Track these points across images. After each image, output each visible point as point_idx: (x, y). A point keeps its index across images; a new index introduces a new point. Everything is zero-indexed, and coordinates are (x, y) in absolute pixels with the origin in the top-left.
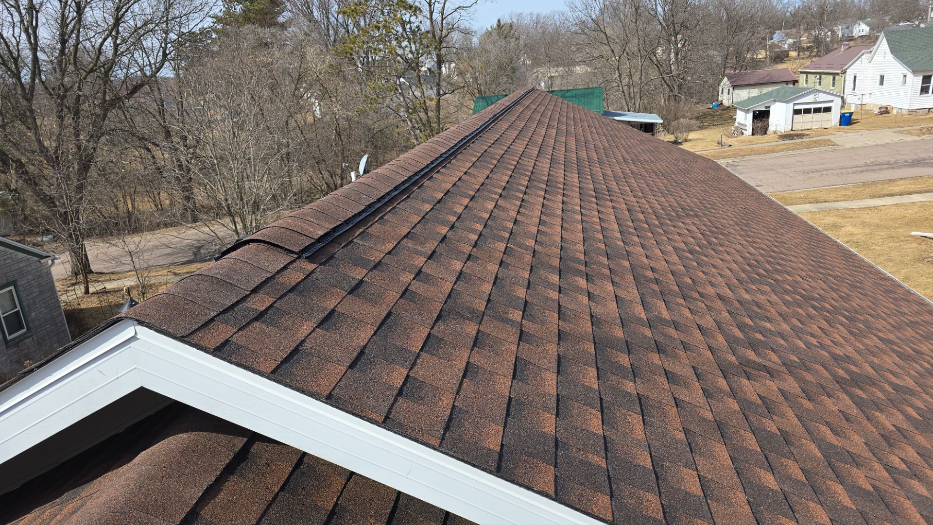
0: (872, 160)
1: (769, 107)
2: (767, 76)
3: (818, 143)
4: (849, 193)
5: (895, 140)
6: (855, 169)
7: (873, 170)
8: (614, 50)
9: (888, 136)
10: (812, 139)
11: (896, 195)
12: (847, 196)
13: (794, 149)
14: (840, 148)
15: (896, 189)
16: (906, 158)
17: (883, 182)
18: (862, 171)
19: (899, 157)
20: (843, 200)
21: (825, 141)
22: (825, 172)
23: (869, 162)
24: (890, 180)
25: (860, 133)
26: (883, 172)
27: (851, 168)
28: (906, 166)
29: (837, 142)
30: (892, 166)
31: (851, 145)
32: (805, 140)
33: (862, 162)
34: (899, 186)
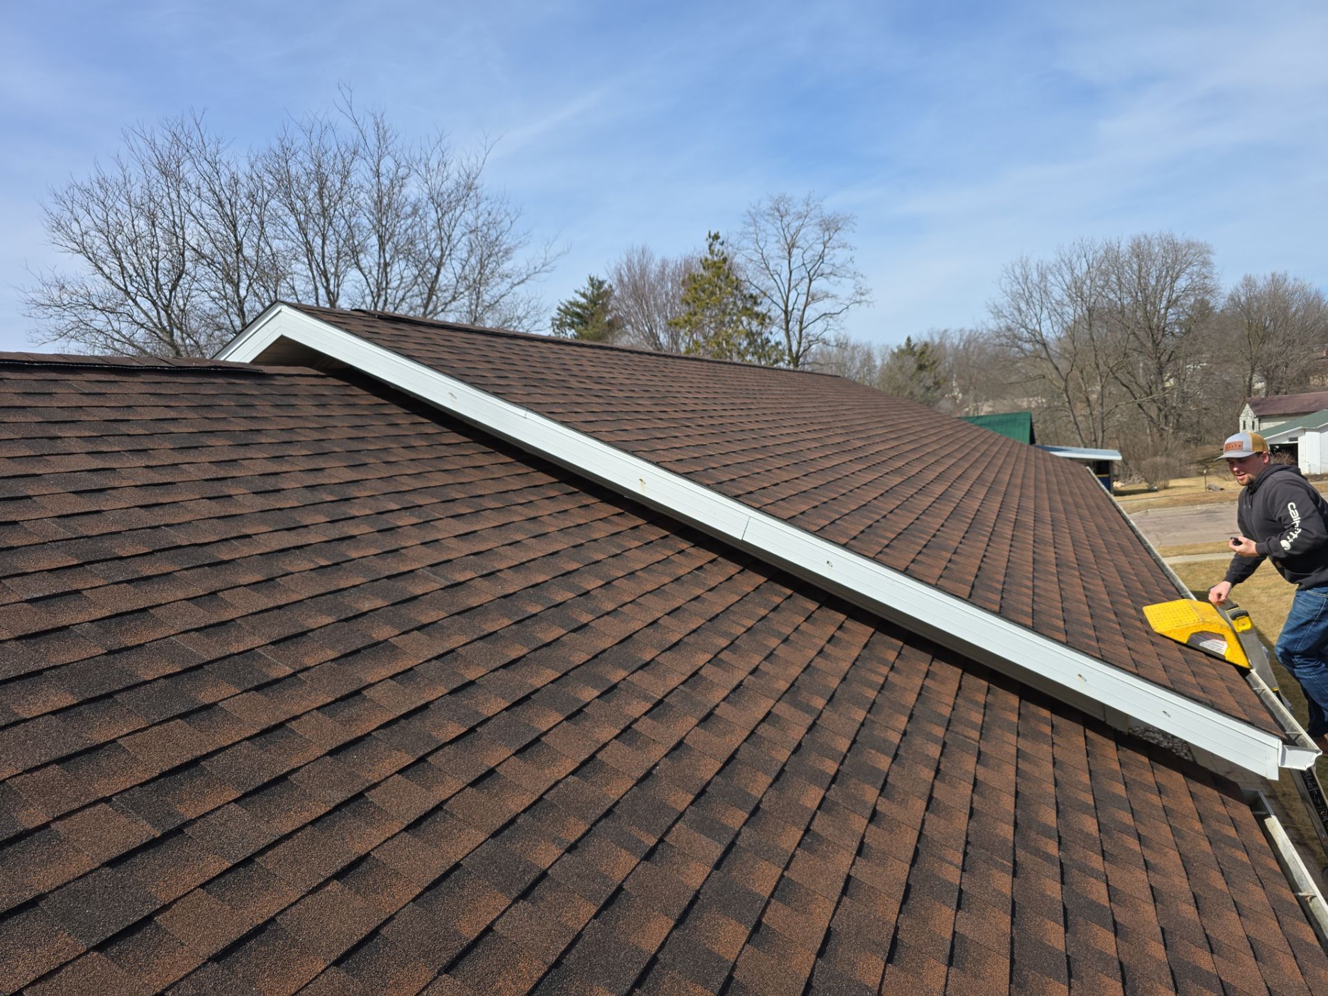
1: (1296, 439)
2: (1316, 401)
8: (1059, 367)
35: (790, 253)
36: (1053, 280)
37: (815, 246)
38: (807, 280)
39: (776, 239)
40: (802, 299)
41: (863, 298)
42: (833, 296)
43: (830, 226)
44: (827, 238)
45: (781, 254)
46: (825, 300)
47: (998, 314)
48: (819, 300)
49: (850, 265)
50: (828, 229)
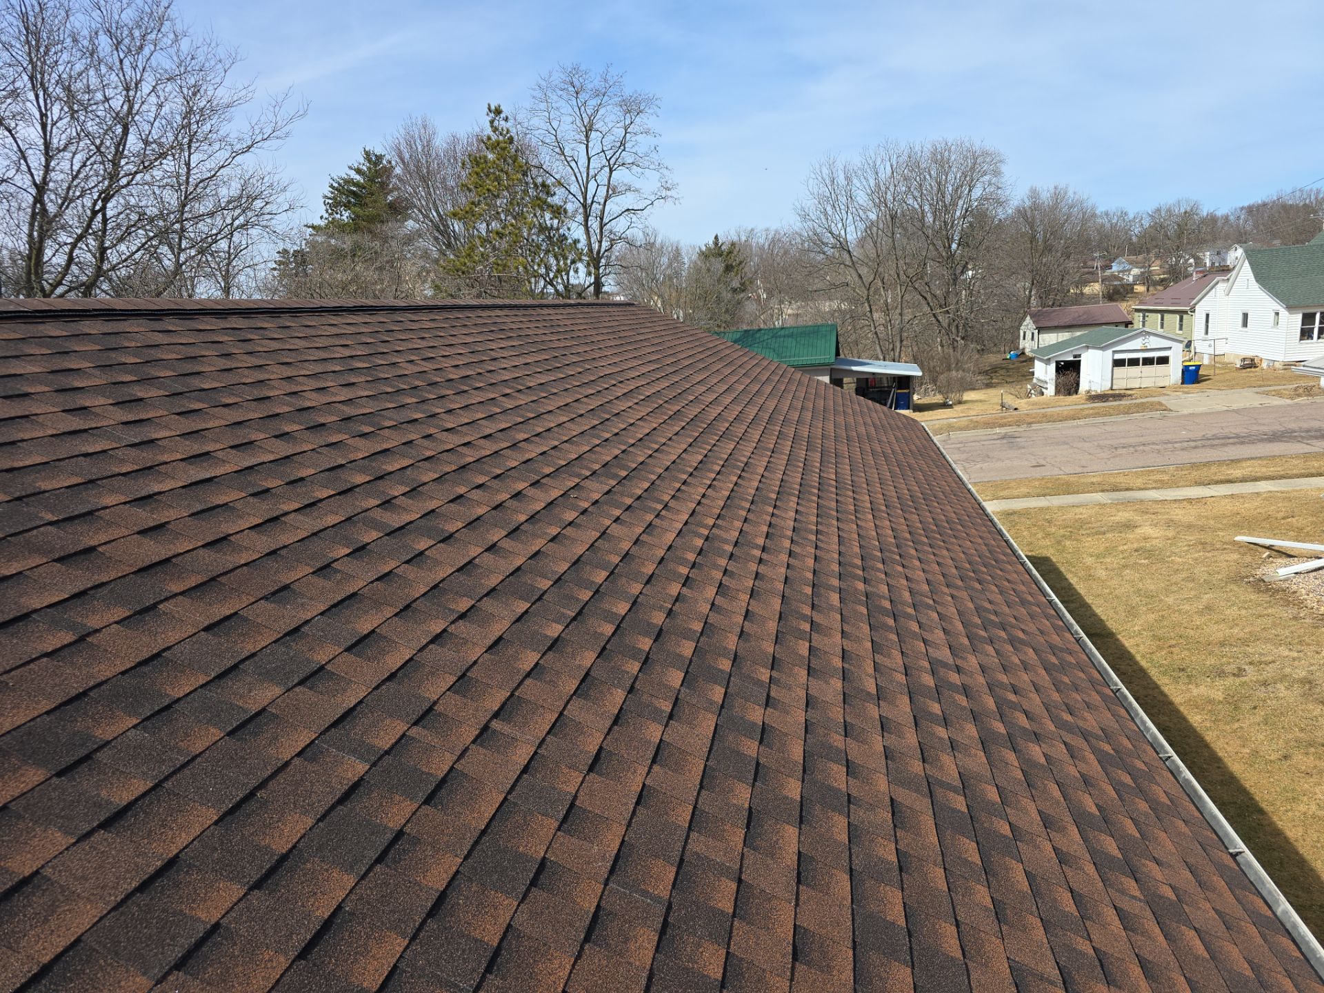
0: (1215, 431)
1: (1080, 356)
3: (1142, 407)
4: (1166, 478)
5: (1256, 404)
6: (1185, 444)
7: (1212, 446)
8: (863, 275)
9: (1246, 399)
10: (1134, 401)
11: (1235, 482)
12: (1161, 481)
13: (1105, 415)
14: (1174, 414)
15: (1237, 473)
16: (1265, 429)
17: (1220, 463)
18: (1195, 447)
19: (1256, 427)
20: (1153, 488)
21: (1152, 404)
22: (1141, 448)
23: (1209, 434)
24: (1232, 461)
25: (1206, 394)
26: (1226, 449)
27: (1181, 442)
28: (1262, 440)
29: (1169, 407)
30: (1241, 440)
31: (1190, 411)
32: (1124, 402)
33: (1199, 434)
34: (1243, 468)
35: (587, 137)
36: (858, 185)
37: (615, 130)
38: (607, 169)
39: (570, 119)
40: (602, 192)
41: (669, 193)
42: (636, 190)
43: (632, 107)
44: (628, 122)
45: (577, 137)
46: (628, 193)
47: (805, 217)
48: (621, 193)
49: (654, 155)
50: (629, 112)
